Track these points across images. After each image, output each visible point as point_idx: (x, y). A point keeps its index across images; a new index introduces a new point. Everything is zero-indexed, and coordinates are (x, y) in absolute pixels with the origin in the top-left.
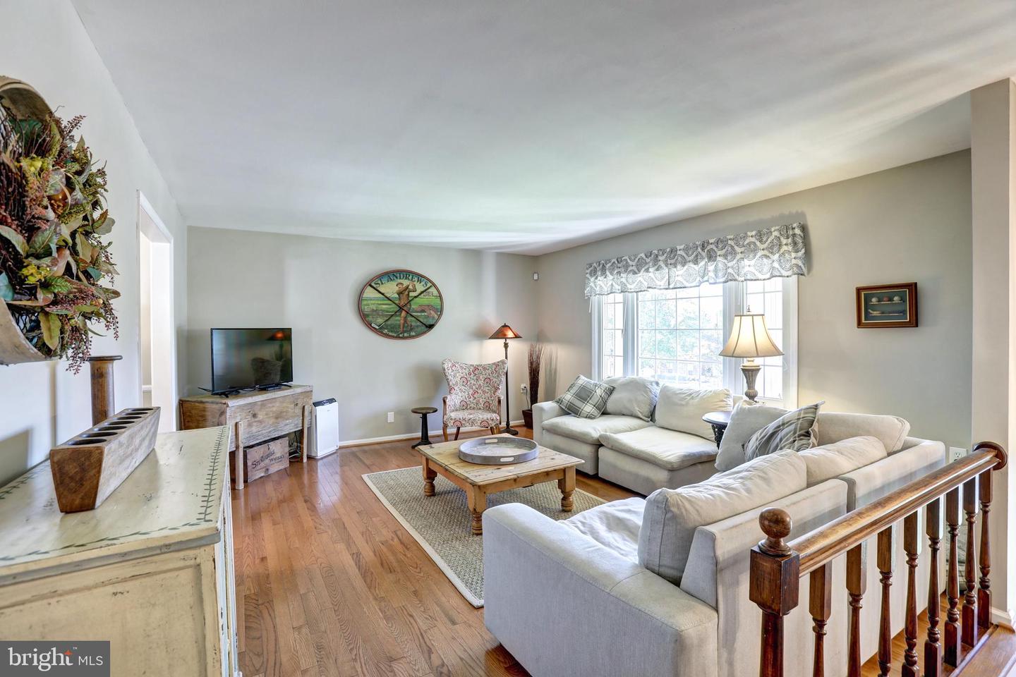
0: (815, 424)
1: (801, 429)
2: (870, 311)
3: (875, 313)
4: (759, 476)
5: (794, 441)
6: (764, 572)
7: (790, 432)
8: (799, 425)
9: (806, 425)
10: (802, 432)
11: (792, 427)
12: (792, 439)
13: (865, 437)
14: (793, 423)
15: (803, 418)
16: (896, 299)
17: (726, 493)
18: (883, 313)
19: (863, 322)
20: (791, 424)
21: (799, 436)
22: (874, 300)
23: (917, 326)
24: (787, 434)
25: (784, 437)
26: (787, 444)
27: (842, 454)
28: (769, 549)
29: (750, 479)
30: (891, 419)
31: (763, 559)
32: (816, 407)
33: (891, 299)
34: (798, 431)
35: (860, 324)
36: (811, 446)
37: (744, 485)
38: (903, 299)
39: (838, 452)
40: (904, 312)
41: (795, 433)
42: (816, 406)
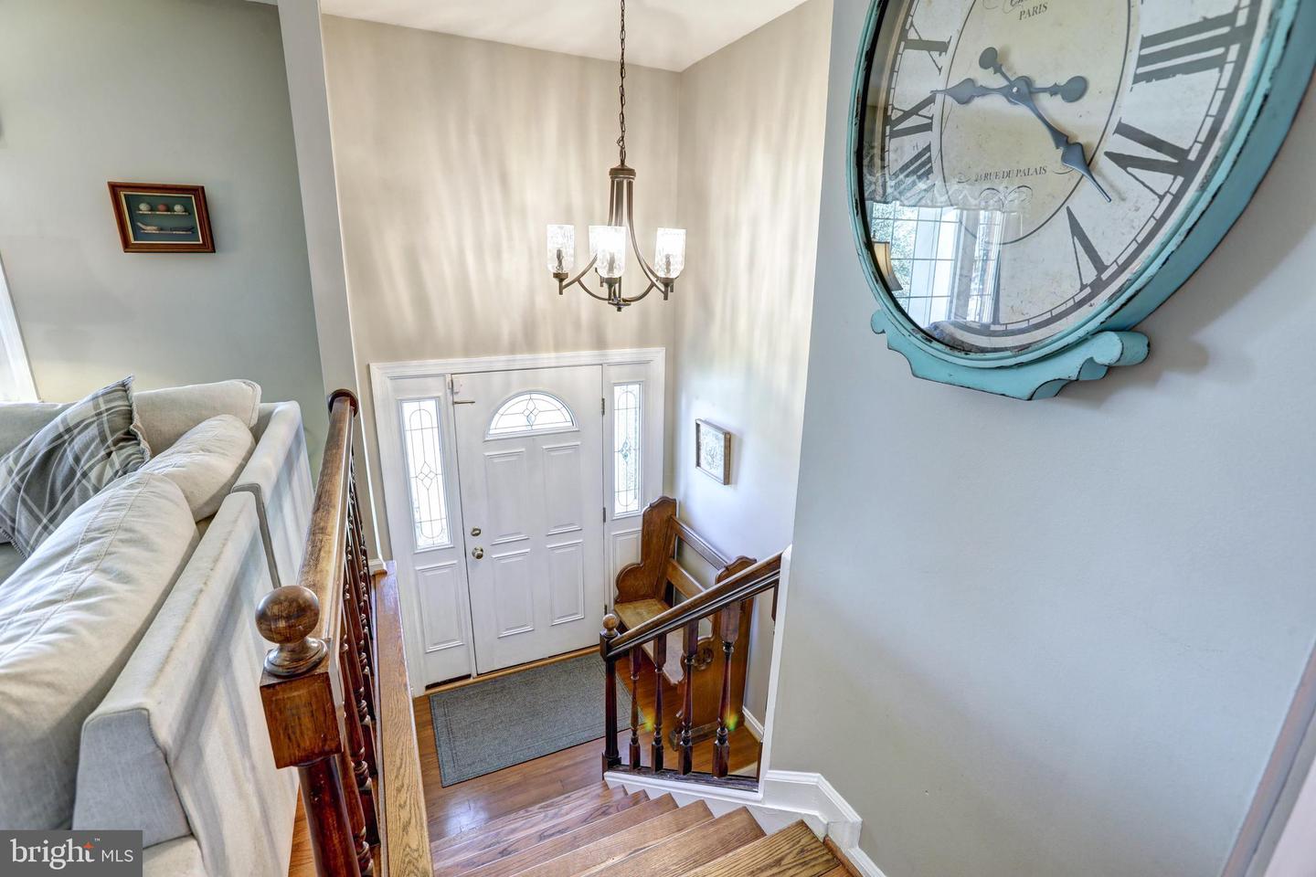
0: (136, 416)
1: (113, 432)
2: (139, 224)
3: (150, 229)
4: (122, 541)
5: (109, 454)
6: (297, 707)
7: (93, 440)
8: (106, 426)
9: (119, 421)
10: (119, 434)
11: (93, 430)
12: (103, 453)
13: (218, 417)
14: (93, 422)
15: (107, 410)
16: (178, 208)
17: (88, 608)
18: (161, 229)
19: (133, 242)
20: (87, 427)
21: (116, 443)
22: (144, 207)
23: (214, 251)
24: (87, 446)
25: (83, 453)
26: (99, 461)
27: (209, 451)
28: (295, 664)
29: (108, 554)
30: (237, 385)
31: (291, 689)
32: (124, 387)
33: (169, 209)
34: (108, 432)
35: (127, 245)
36: (148, 453)
37: (104, 571)
38: (188, 210)
39: (203, 450)
40: (193, 229)
41: (104, 440)
42: (124, 385)
